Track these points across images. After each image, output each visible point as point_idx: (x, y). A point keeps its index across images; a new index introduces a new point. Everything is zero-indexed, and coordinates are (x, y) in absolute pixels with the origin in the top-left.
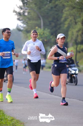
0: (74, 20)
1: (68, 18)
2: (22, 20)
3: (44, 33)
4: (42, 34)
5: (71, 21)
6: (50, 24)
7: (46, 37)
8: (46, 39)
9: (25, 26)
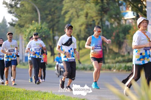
0: (75, 13)
1: (69, 11)
2: (13, 13)
3: (41, 28)
4: (39, 29)
5: (72, 14)
6: (47, 17)
7: (44, 32)
8: (45, 34)
9: (17, 19)
